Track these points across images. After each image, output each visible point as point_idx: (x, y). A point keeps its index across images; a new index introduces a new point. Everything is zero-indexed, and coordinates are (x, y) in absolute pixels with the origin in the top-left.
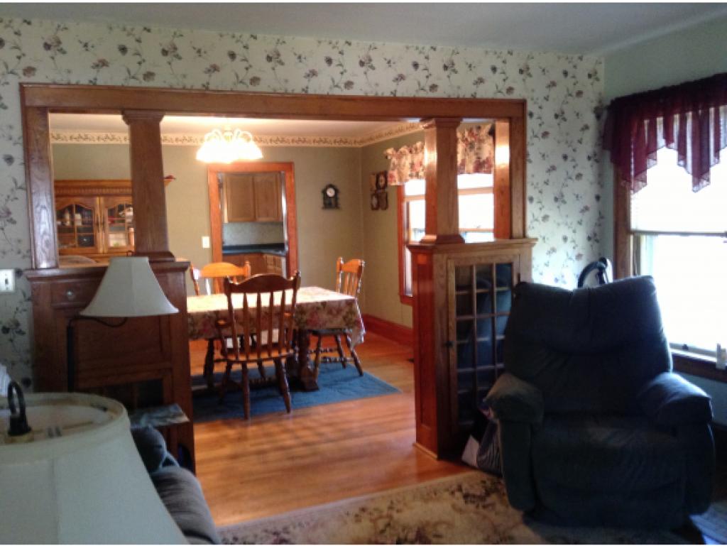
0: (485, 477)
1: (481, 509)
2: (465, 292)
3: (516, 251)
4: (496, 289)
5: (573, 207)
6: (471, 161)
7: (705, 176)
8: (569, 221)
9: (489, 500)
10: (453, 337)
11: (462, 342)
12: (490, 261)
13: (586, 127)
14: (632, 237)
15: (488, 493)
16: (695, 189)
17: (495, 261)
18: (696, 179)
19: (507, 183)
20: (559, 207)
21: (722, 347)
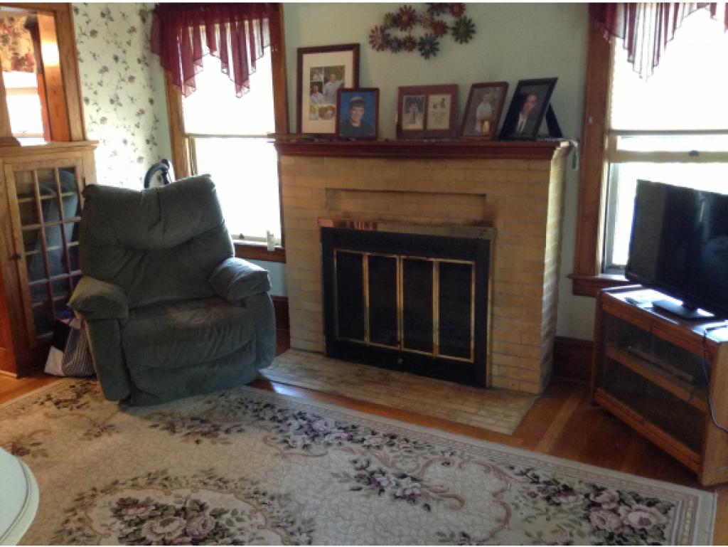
0: (73, 382)
1: (76, 411)
2: (28, 200)
3: (78, 154)
4: (61, 195)
5: (129, 111)
6: (6, 57)
7: (245, 83)
8: (127, 123)
9: (82, 401)
10: (20, 249)
11: (30, 253)
12: (51, 165)
13: (133, 30)
14: (187, 140)
15: (79, 396)
16: (239, 94)
17: (58, 165)
18: (238, 86)
19: (60, 83)
20: (115, 110)
21: (271, 233)
